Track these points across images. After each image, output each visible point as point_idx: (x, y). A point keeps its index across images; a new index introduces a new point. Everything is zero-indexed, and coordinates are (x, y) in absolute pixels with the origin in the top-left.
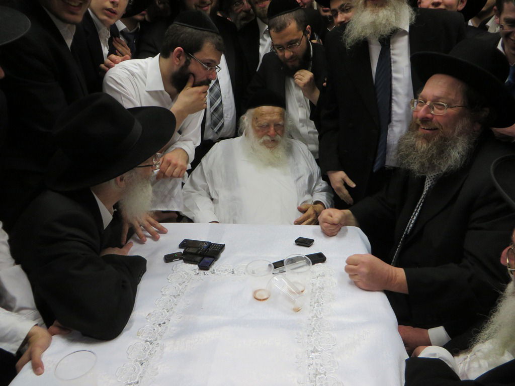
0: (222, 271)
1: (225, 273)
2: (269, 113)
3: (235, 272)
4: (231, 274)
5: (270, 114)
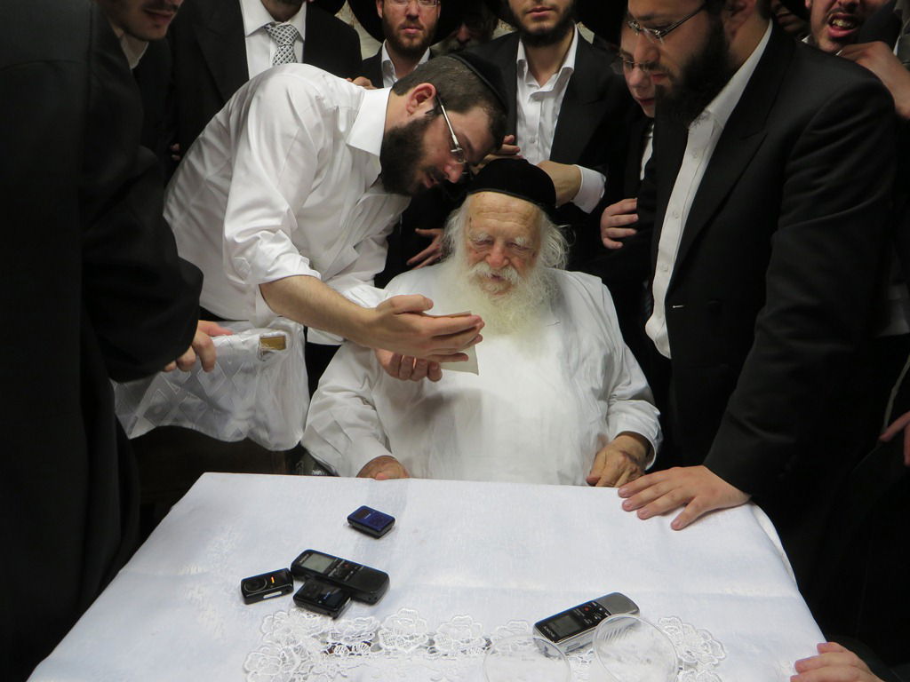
0: (401, 642)
1: (408, 646)
2: (496, 211)
3: (437, 646)
4: (426, 652)
5: (498, 211)
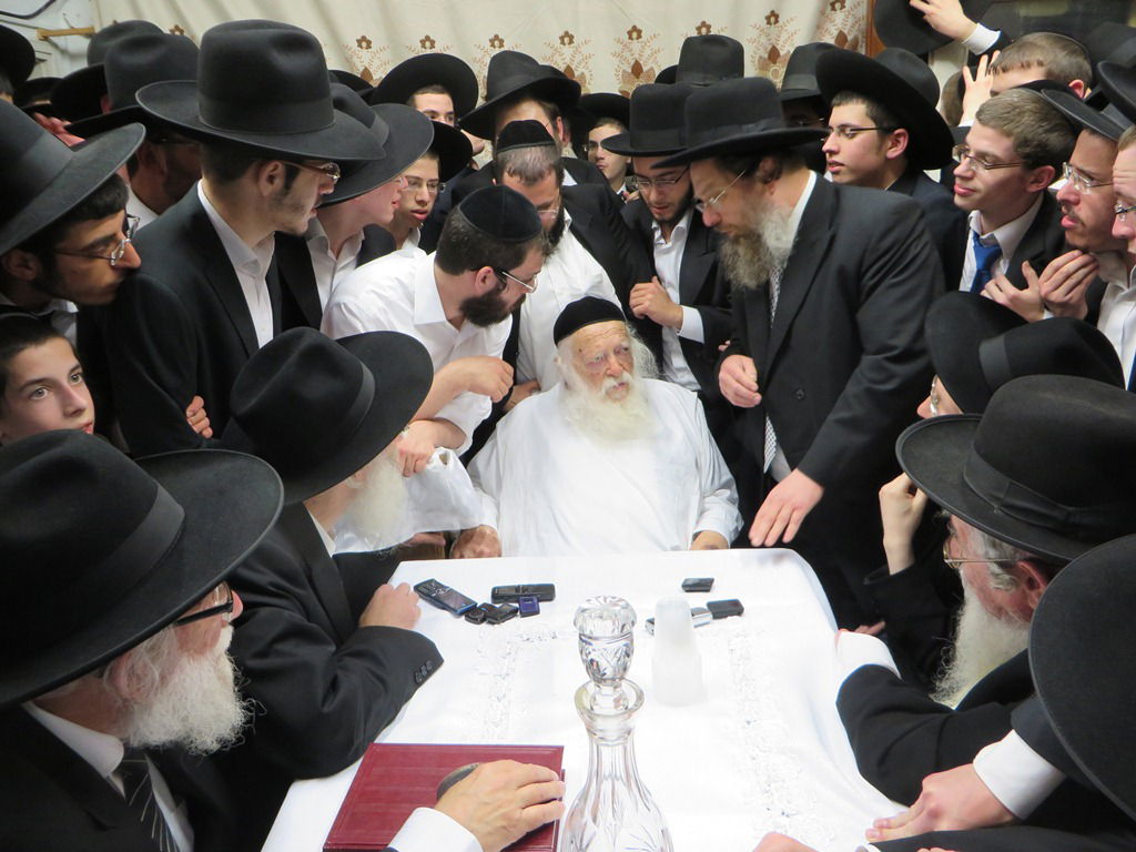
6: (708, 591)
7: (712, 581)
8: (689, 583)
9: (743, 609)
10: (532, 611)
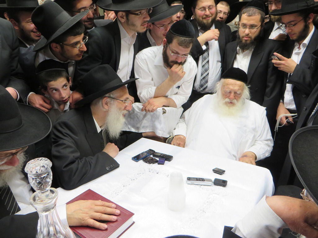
6: (221, 175)
7: (224, 171)
8: (215, 170)
9: (226, 185)
10: (161, 163)
